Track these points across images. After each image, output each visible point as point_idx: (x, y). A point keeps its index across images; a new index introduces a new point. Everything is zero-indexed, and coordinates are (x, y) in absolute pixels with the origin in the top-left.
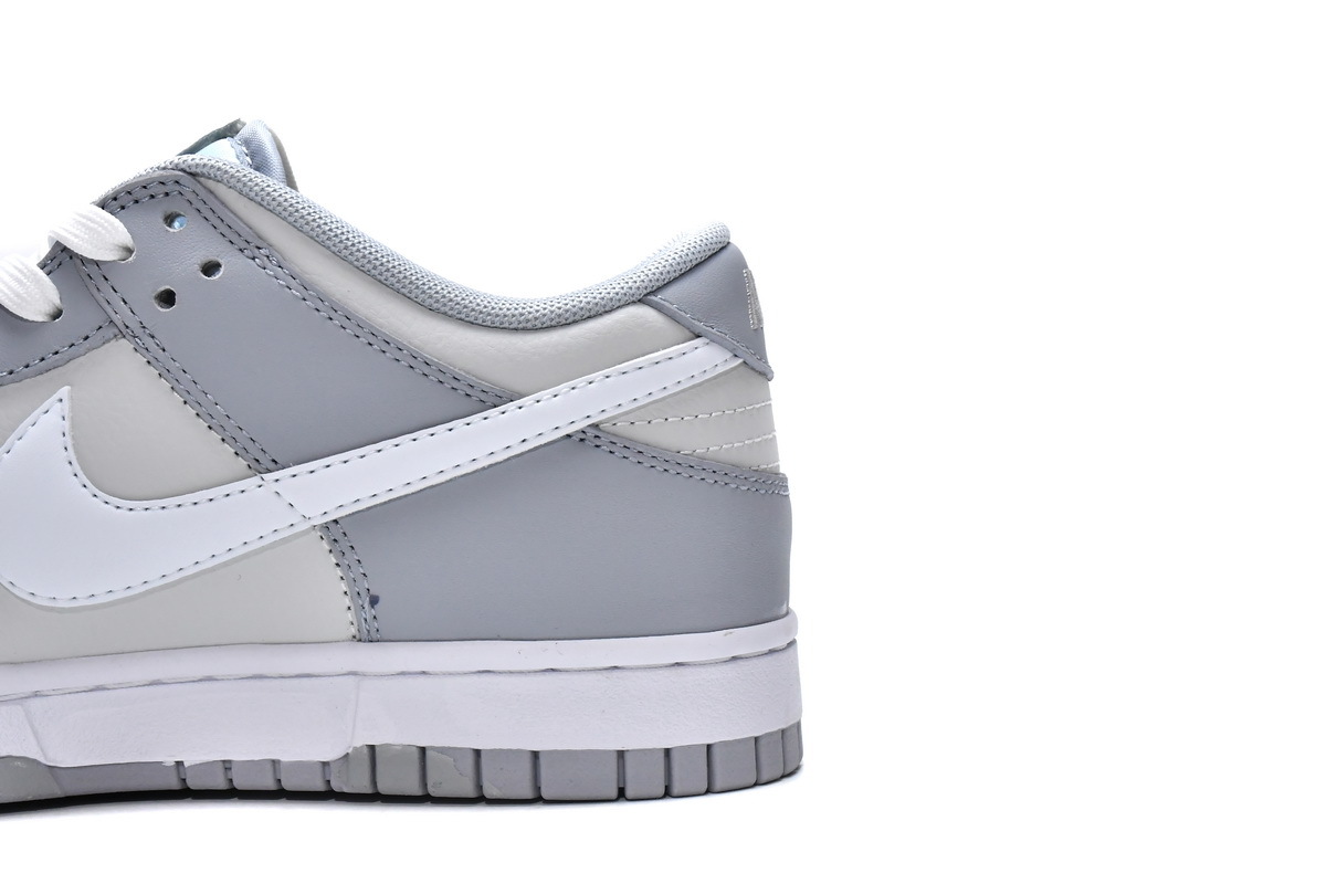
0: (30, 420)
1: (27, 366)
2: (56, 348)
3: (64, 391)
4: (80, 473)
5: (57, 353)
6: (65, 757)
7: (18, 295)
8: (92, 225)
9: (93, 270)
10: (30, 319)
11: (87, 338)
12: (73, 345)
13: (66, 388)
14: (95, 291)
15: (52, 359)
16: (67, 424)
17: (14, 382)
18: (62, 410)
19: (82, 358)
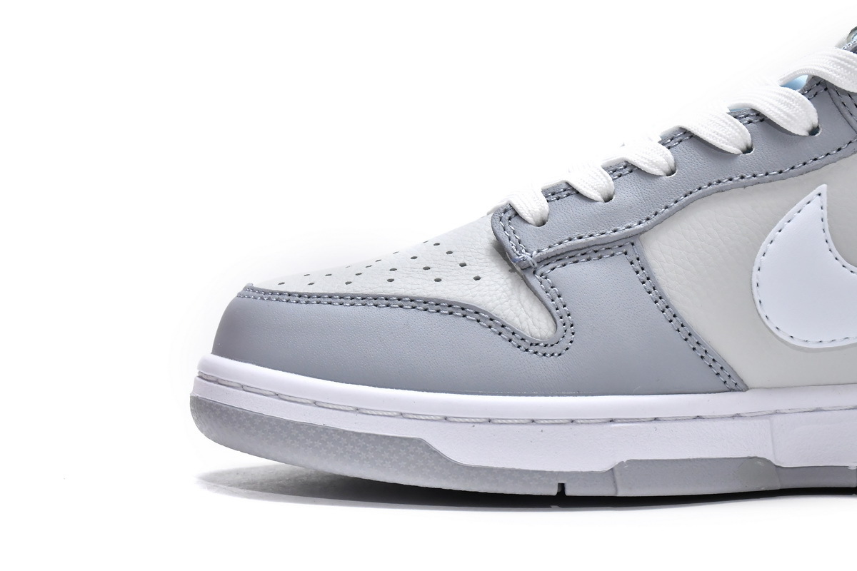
0: (796, 208)
1: (793, 168)
2: (815, 156)
3: (823, 188)
4: (834, 249)
5: (815, 159)
6: (787, 459)
7: (788, 115)
8: (849, 66)
9: (846, 99)
10: (796, 133)
11: (839, 150)
12: (828, 154)
13: (824, 186)
14: (849, 115)
15: (812, 164)
16: (825, 212)
17: (782, 179)
18: (822, 202)
19: (833, 165)
